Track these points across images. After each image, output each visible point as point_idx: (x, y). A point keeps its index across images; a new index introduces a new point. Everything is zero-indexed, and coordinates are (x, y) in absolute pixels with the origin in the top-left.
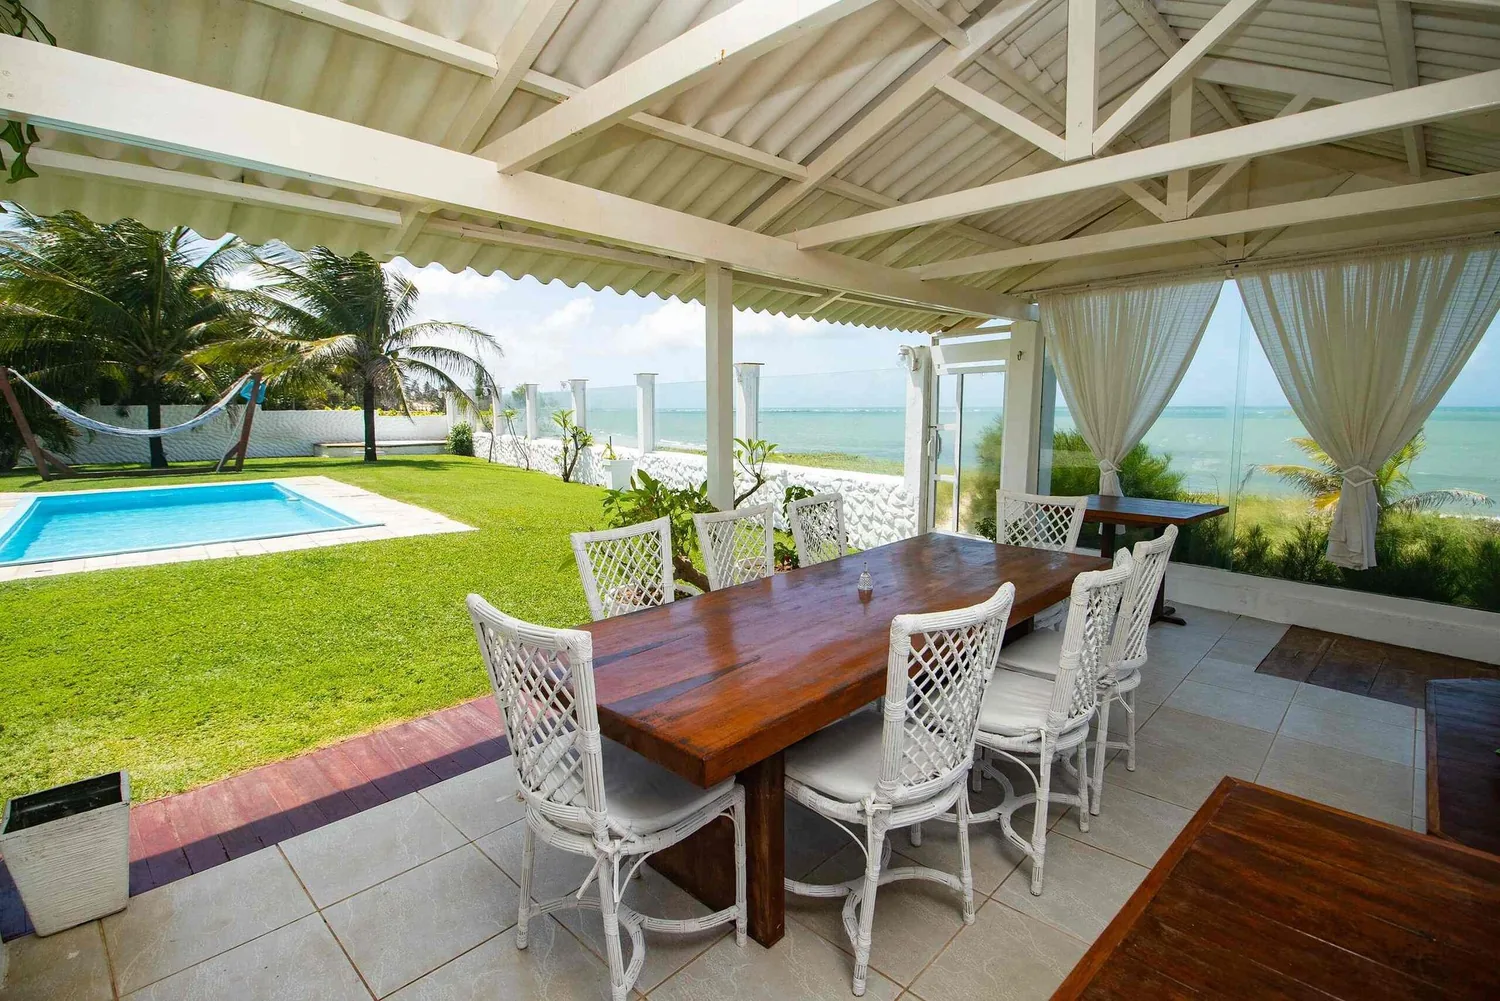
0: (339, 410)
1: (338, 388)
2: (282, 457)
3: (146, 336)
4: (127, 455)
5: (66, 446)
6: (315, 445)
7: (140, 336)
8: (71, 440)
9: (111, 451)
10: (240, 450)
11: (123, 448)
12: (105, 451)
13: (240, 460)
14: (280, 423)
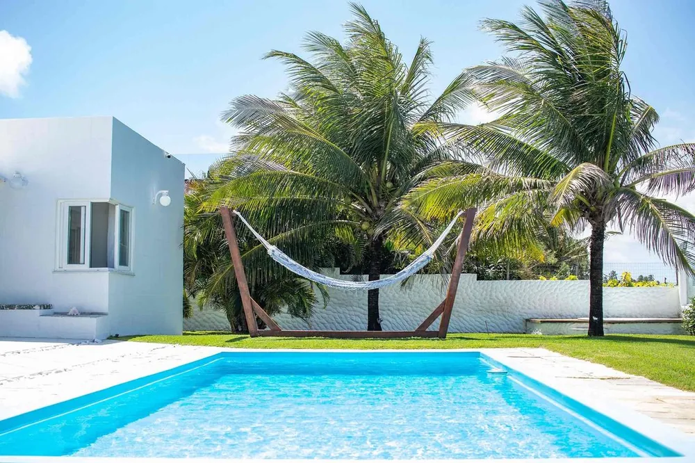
0: (554, 279)
1: (553, 256)
2: (493, 332)
3: (373, 191)
4: (357, 324)
5: (305, 311)
6: (527, 320)
7: (366, 191)
8: (309, 306)
9: (345, 320)
10: (446, 308)
11: (354, 318)
12: (339, 320)
13: (445, 324)
14: (494, 294)
